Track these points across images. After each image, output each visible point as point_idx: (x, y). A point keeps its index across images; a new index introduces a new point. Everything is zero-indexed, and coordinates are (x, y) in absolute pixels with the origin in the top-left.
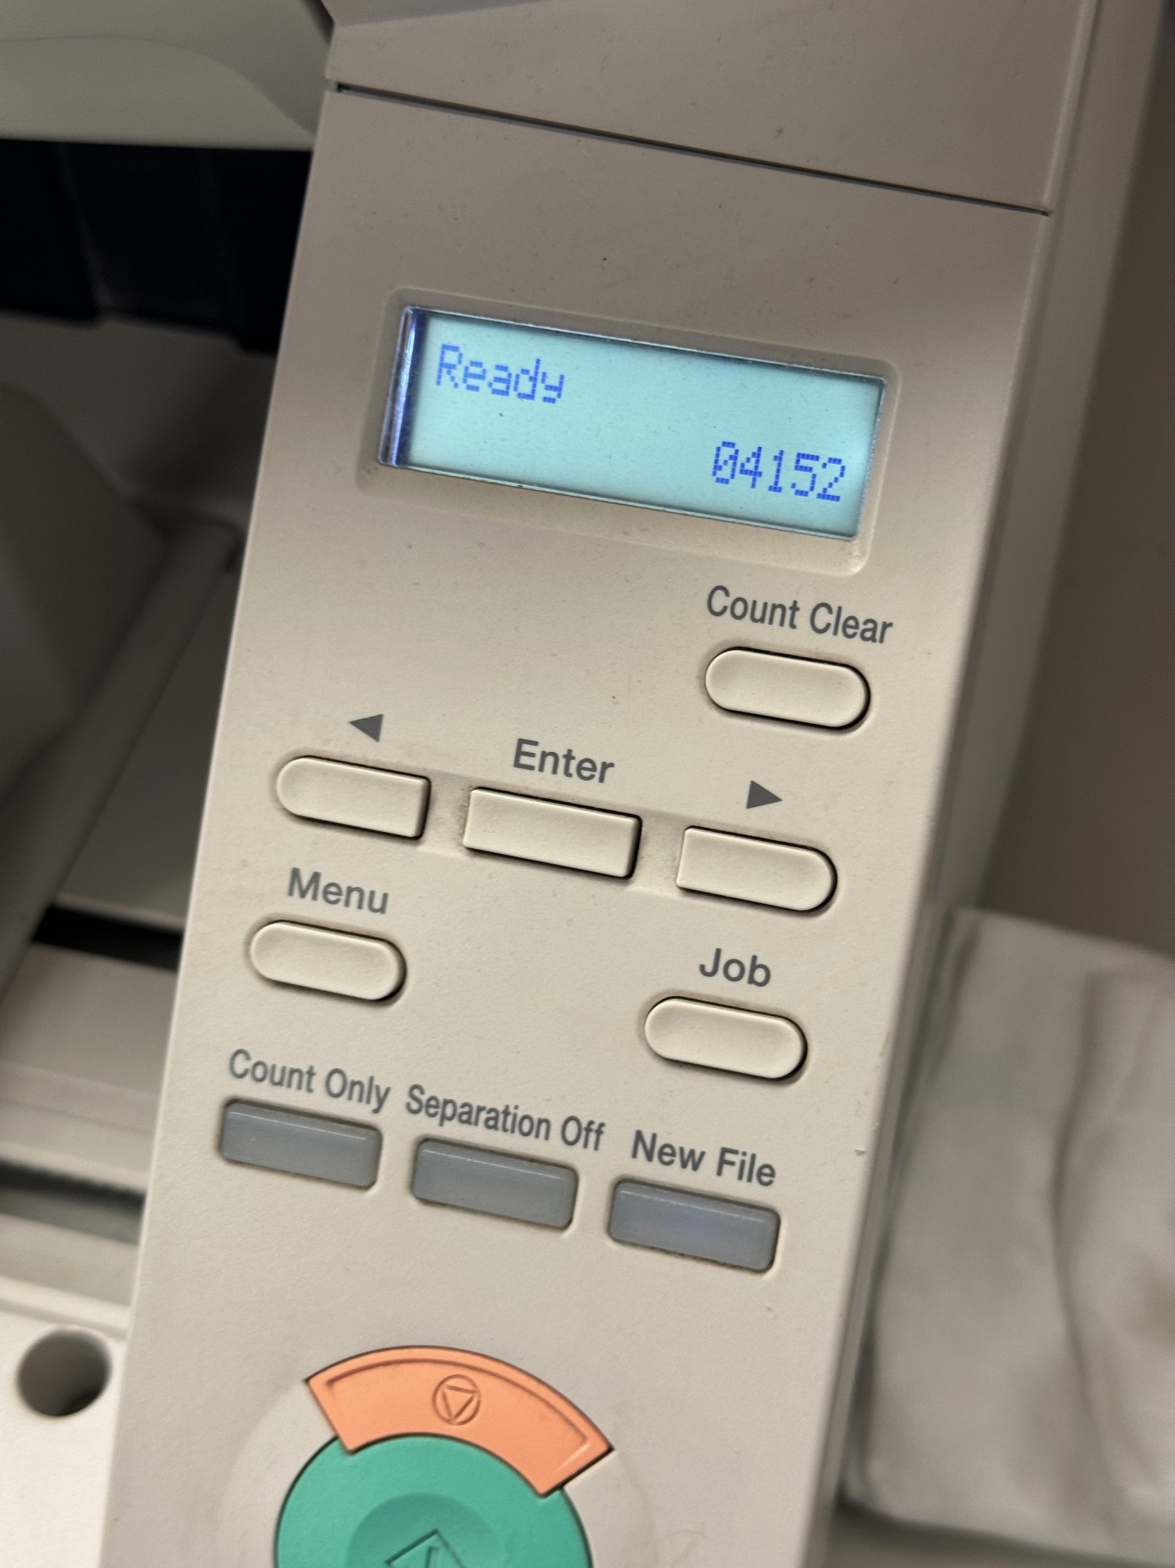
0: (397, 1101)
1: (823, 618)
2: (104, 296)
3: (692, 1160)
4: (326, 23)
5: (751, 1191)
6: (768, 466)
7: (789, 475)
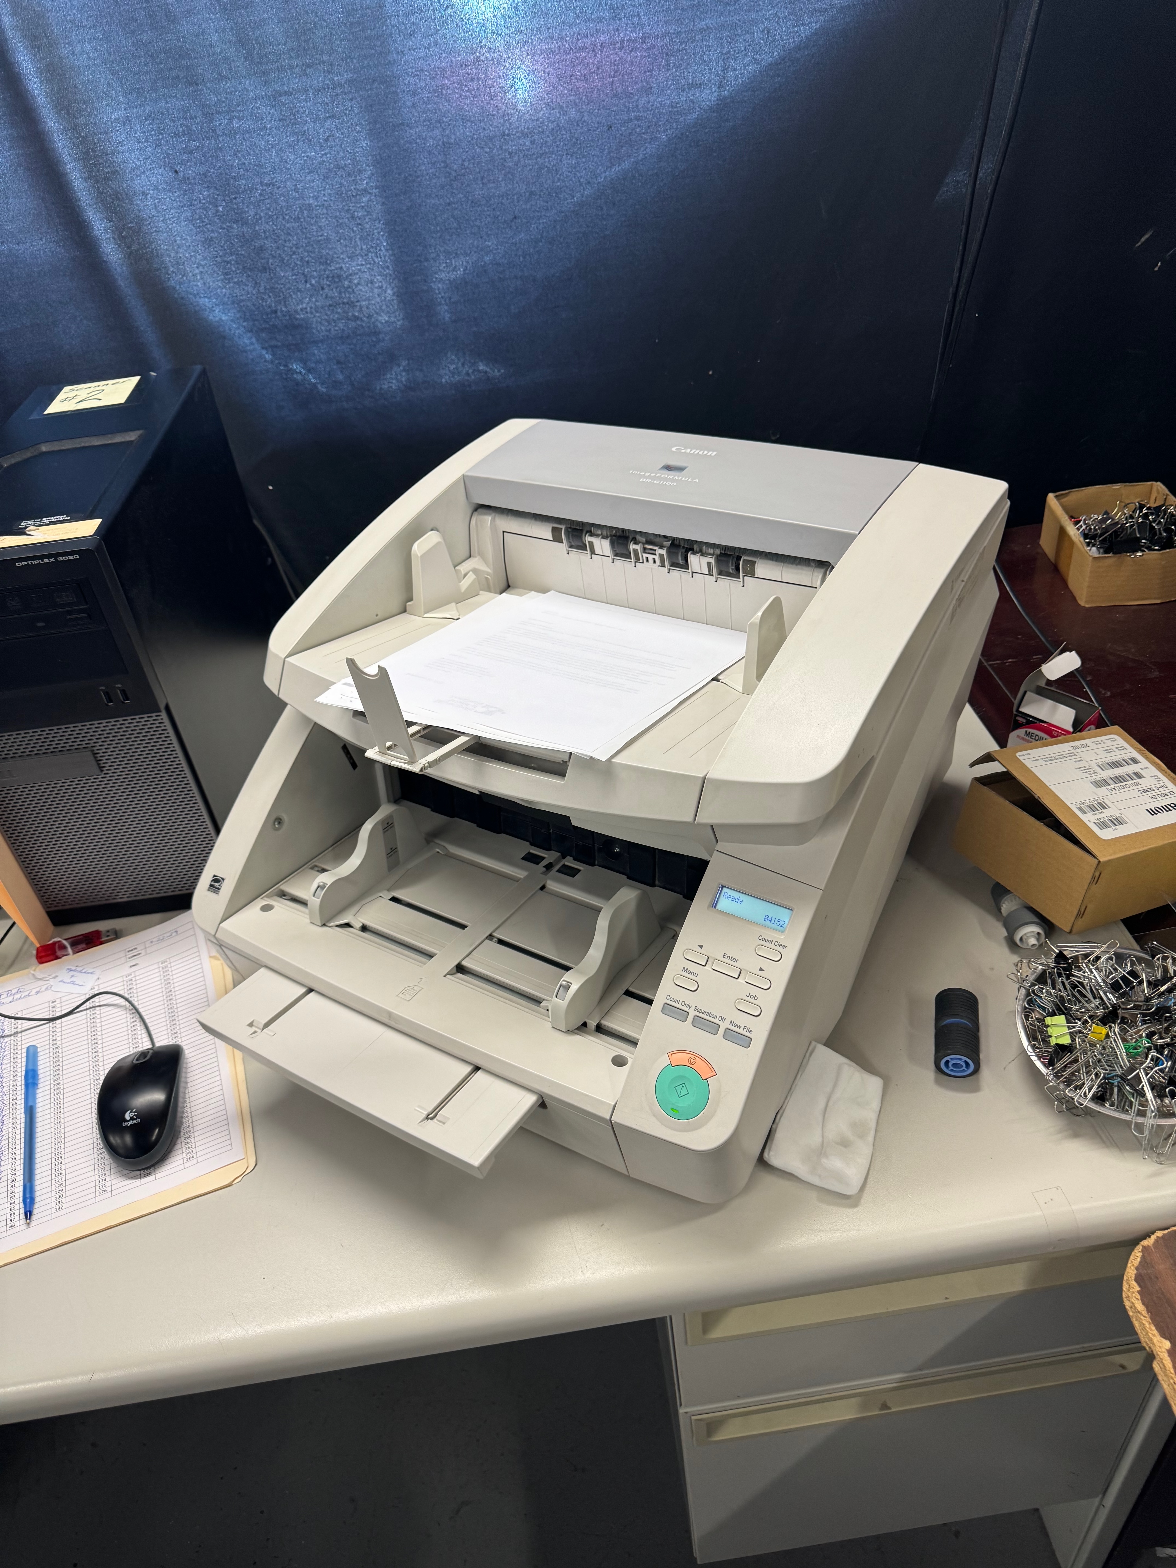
0: (693, 1008)
1: (776, 943)
2: (657, 882)
3: (739, 1027)
4: (717, 841)
5: (748, 1034)
6: (773, 920)
7: (776, 922)
